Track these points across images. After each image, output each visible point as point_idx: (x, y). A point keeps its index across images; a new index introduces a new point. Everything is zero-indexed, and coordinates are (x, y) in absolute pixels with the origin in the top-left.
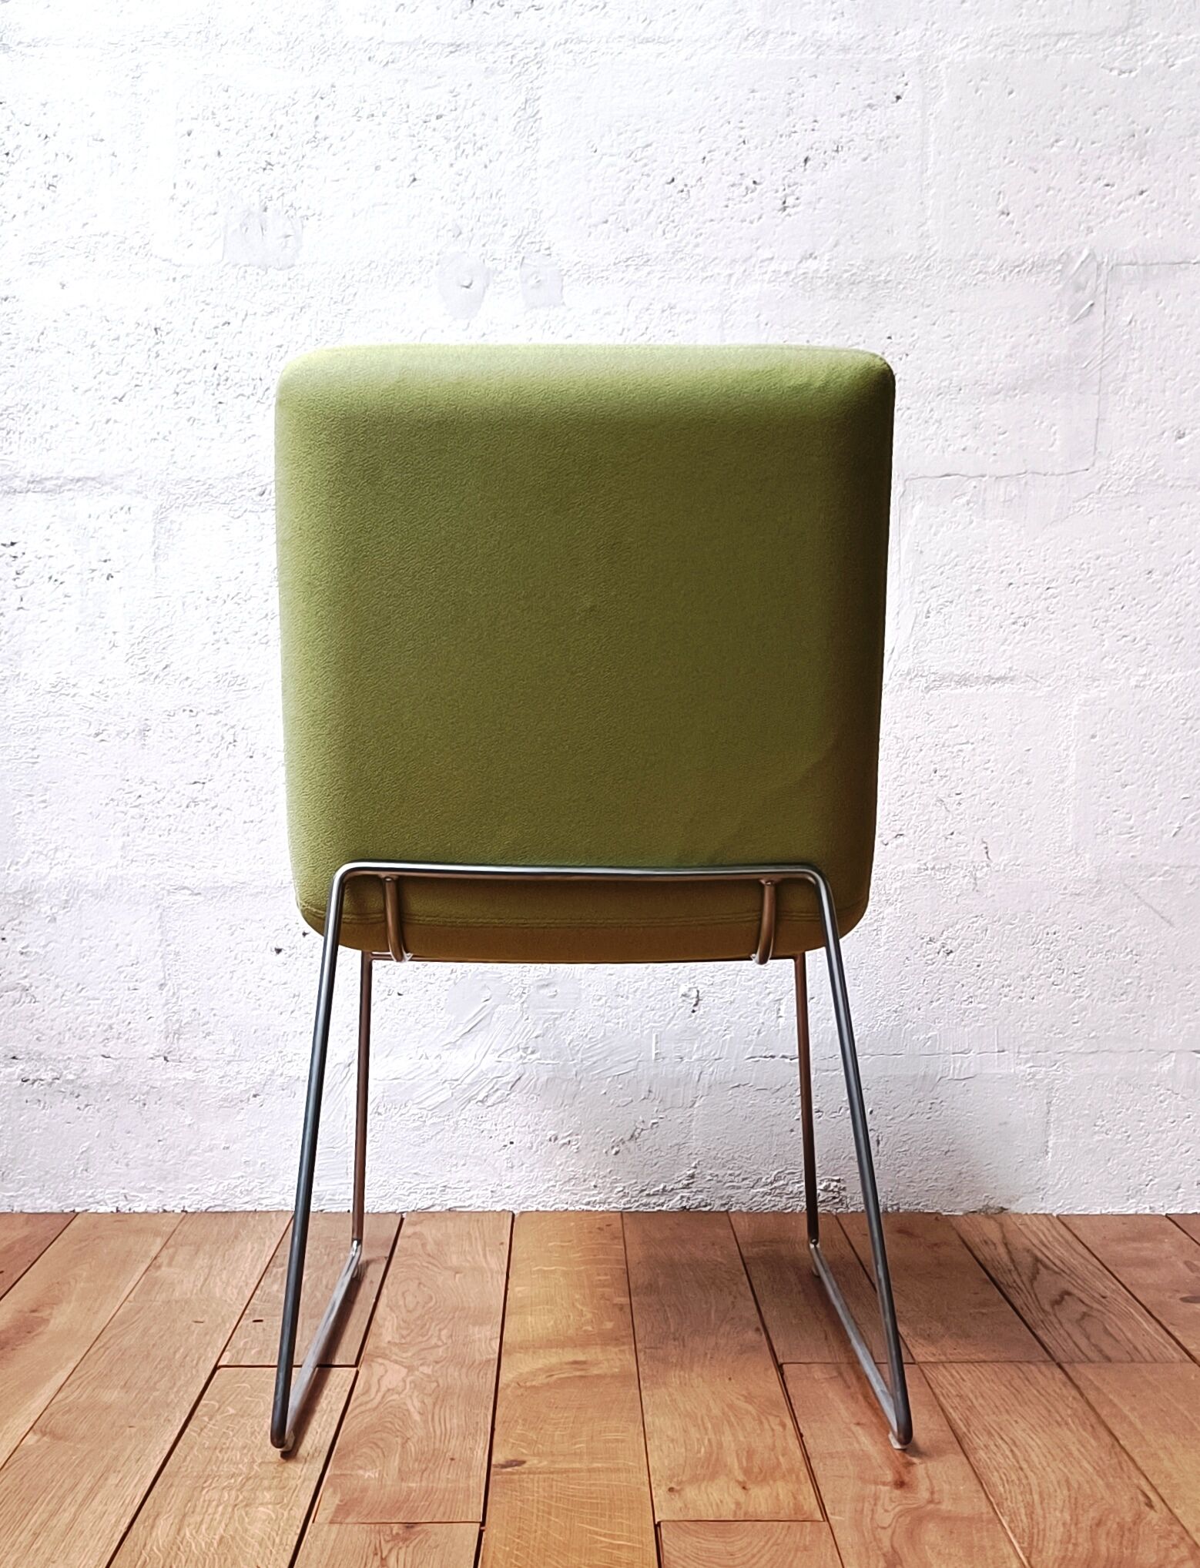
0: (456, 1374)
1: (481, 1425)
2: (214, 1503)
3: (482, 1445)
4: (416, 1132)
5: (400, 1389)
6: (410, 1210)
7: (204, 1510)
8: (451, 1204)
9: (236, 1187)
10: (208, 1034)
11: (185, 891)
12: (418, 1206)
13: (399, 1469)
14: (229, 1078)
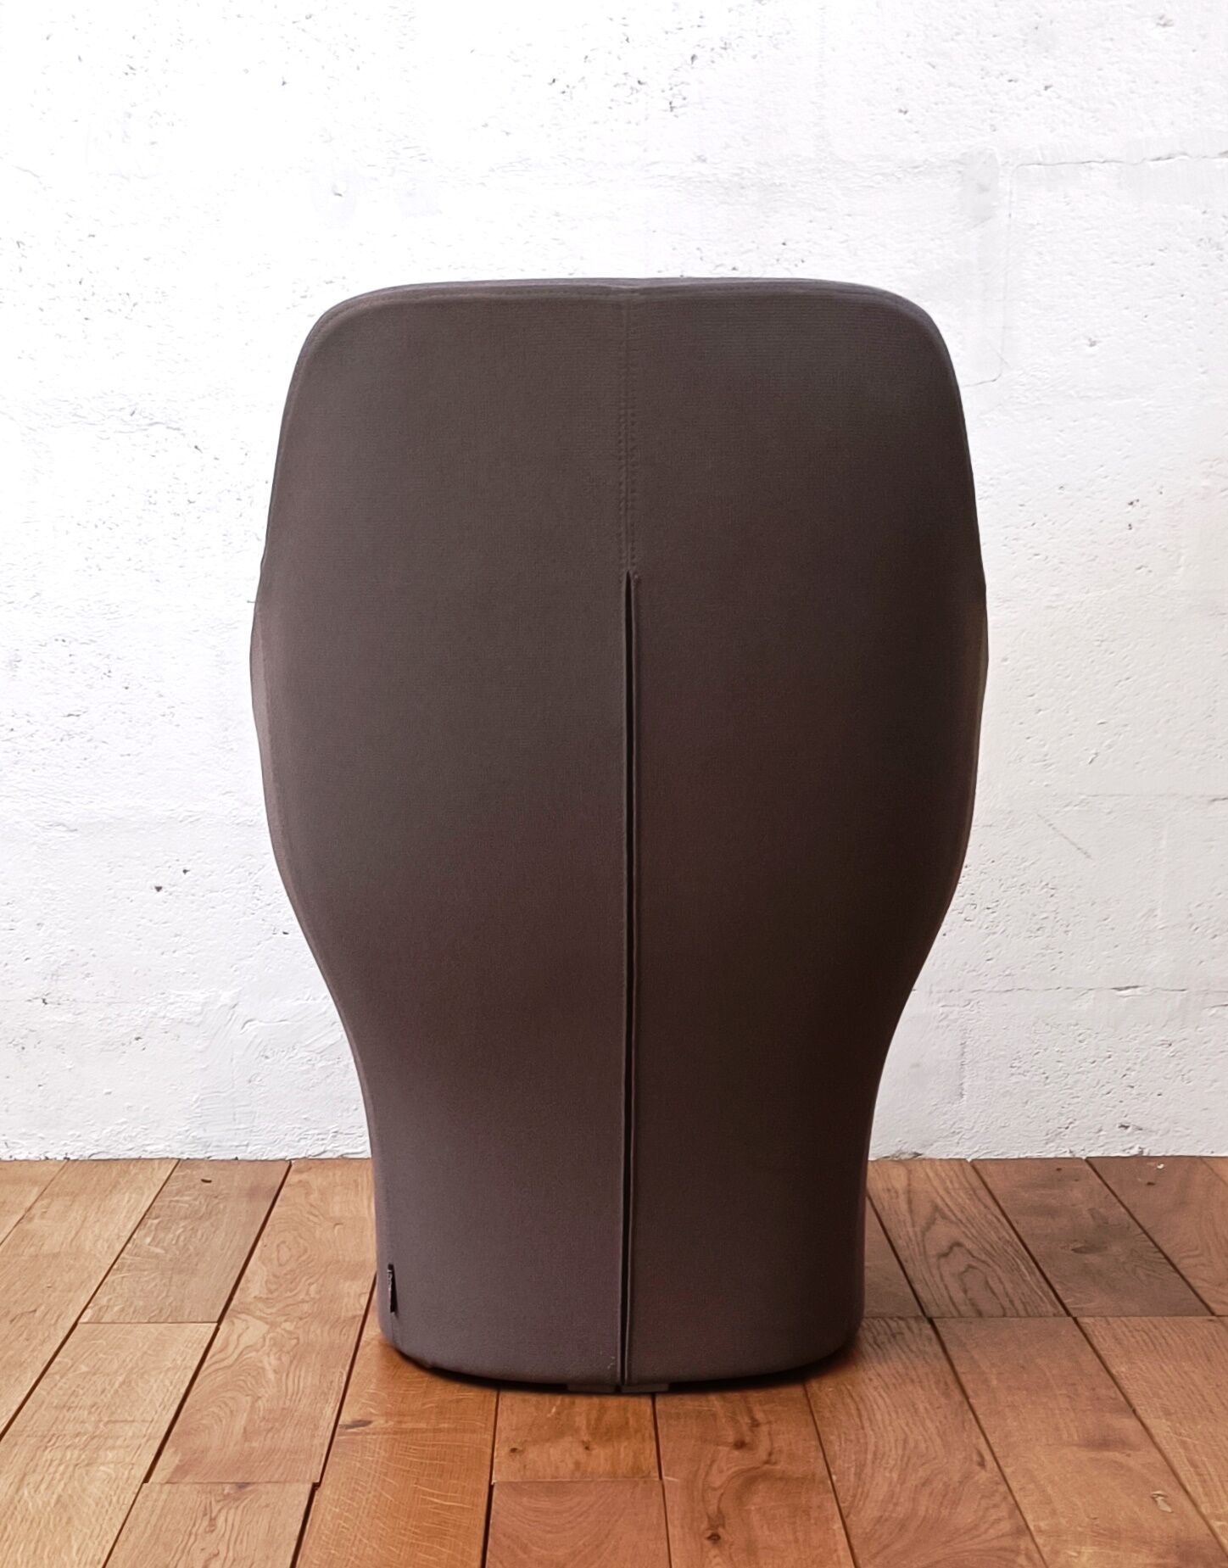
0: (319, 1331)
1: (335, 1384)
2: (55, 1463)
3: (332, 1405)
4: (306, 1076)
5: (259, 1346)
6: (300, 1157)
7: (45, 1469)
8: (343, 1150)
9: (119, 1133)
10: (88, 975)
11: (60, 828)
12: (309, 1153)
13: (245, 1429)
14: (109, 1021)
